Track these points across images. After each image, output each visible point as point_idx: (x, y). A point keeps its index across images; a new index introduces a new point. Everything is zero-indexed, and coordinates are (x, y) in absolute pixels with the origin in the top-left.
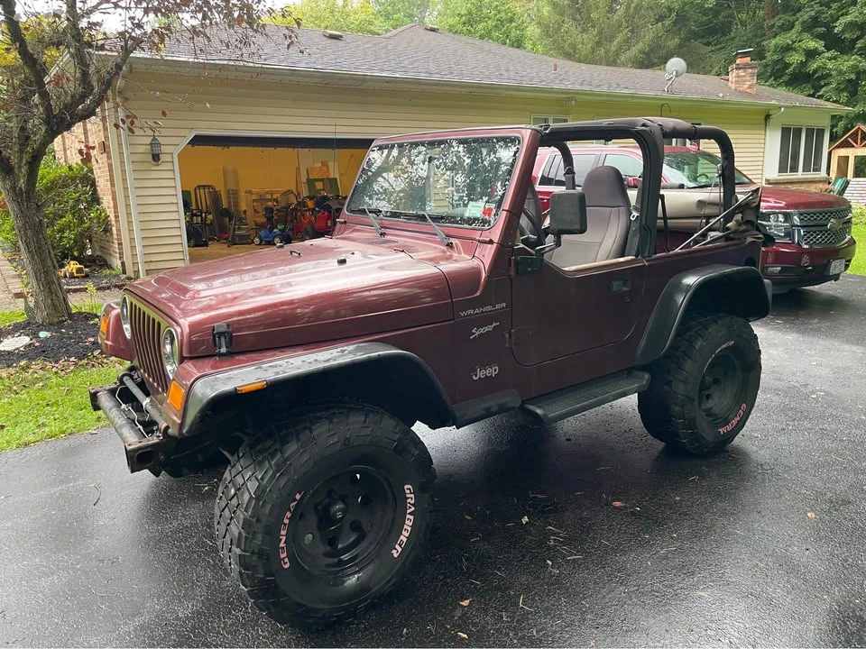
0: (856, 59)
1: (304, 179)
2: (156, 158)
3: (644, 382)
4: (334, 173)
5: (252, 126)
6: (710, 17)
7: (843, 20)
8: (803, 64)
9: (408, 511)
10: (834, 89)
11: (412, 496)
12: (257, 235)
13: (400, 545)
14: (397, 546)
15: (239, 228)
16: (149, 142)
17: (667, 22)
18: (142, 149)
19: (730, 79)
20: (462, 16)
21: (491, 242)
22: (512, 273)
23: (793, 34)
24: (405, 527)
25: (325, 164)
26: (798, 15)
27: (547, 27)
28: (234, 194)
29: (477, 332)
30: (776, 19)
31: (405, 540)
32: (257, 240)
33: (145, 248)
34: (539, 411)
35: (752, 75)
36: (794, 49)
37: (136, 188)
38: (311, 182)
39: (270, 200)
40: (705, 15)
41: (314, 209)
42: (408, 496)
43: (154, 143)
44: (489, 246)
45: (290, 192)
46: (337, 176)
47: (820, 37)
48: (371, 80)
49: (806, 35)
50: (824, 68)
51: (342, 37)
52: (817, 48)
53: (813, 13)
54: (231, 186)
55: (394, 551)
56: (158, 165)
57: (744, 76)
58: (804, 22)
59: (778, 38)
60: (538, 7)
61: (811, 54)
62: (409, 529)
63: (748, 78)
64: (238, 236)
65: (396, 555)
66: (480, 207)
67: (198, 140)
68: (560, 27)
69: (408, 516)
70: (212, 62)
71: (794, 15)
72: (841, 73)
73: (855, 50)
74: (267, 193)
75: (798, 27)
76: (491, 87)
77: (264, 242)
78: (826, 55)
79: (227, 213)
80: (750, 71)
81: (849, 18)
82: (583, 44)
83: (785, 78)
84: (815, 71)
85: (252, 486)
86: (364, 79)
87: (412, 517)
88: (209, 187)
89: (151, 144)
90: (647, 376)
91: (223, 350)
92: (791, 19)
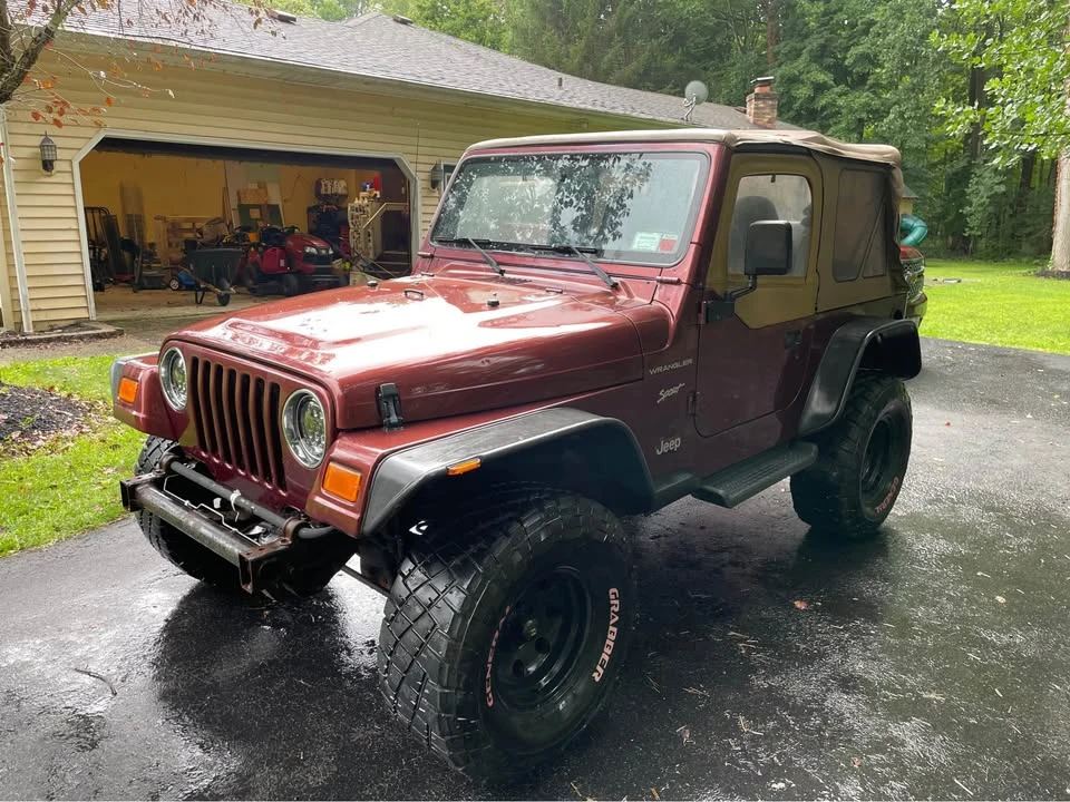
0: (867, 96)
1: (234, 203)
2: (48, 165)
3: (813, 454)
4: (275, 198)
5: (187, 129)
6: (709, 37)
7: (854, 51)
8: (812, 99)
9: (612, 622)
10: (843, 129)
11: (617, 602)
12: (175, 277)
13: (602, 666)
14: (599, 668)
15: (150, 268)
16: (38, 143)
17: (663, 40)
18: (26, 152)
19: (748, 111)
20: (424, 9)
21: (678, 282)
22: (702, 322)
23: (801, 63)
24: (608, 642)
25: (262, 186)
26: (807, 42)
27: (525, 31)
28: (136, 222)
29: (664, 394)
30: (782, 44)
31: (607, 658)
32: (175, 284)
33: (33, 291)
34: (721, 492)
35: (772, 107)
36: (803, 82)
37: (19, 206)
38: (244, 209)
39: (190, 230)
40: (702, 34)
41: (259, 245)
42: (612, 602)
43: (47, 144)
44: (676, 287)
45: (220, 221)
46: (280, 203)
47: (828, 68)
48: (345, 79)
49: (814, 66)
50: (833, 104)
51: (294, 20)
52: (825, 82)
53: (822, 41)
54: (132, 210)
55: (595, 674)
56: (51, 176)
57: (763, 108)
58: (811, 51)
59: (783, 67)
60: (508, 8)
61: (820, 88)
62: (612, 644)
63: (767, 111)
64: (147, 277)
65: (597, 679)
66: (654, 238)
67: (108, 144)
68: (540, 35)
69: (611, 628)
70: (132, 38)
71: (802, 41)
72: (851, 111)
73: (867, 87)
74: (187, 220)
75: (805, 56)
76: (494, 99)
77: (184, 287)
78: (836, 90)
79: (129, 245)
80: (770, 102)
81: (861, 49)
82: (567, 57)
83: (792, 114)
84: (824, 108)
85: (456, 599)
86: (336, 76)
87: (615, 630)
88: (100, 209)
89: (40, 147)
90: (815, 448)
91: (394, 419)
92: (799, 46)
